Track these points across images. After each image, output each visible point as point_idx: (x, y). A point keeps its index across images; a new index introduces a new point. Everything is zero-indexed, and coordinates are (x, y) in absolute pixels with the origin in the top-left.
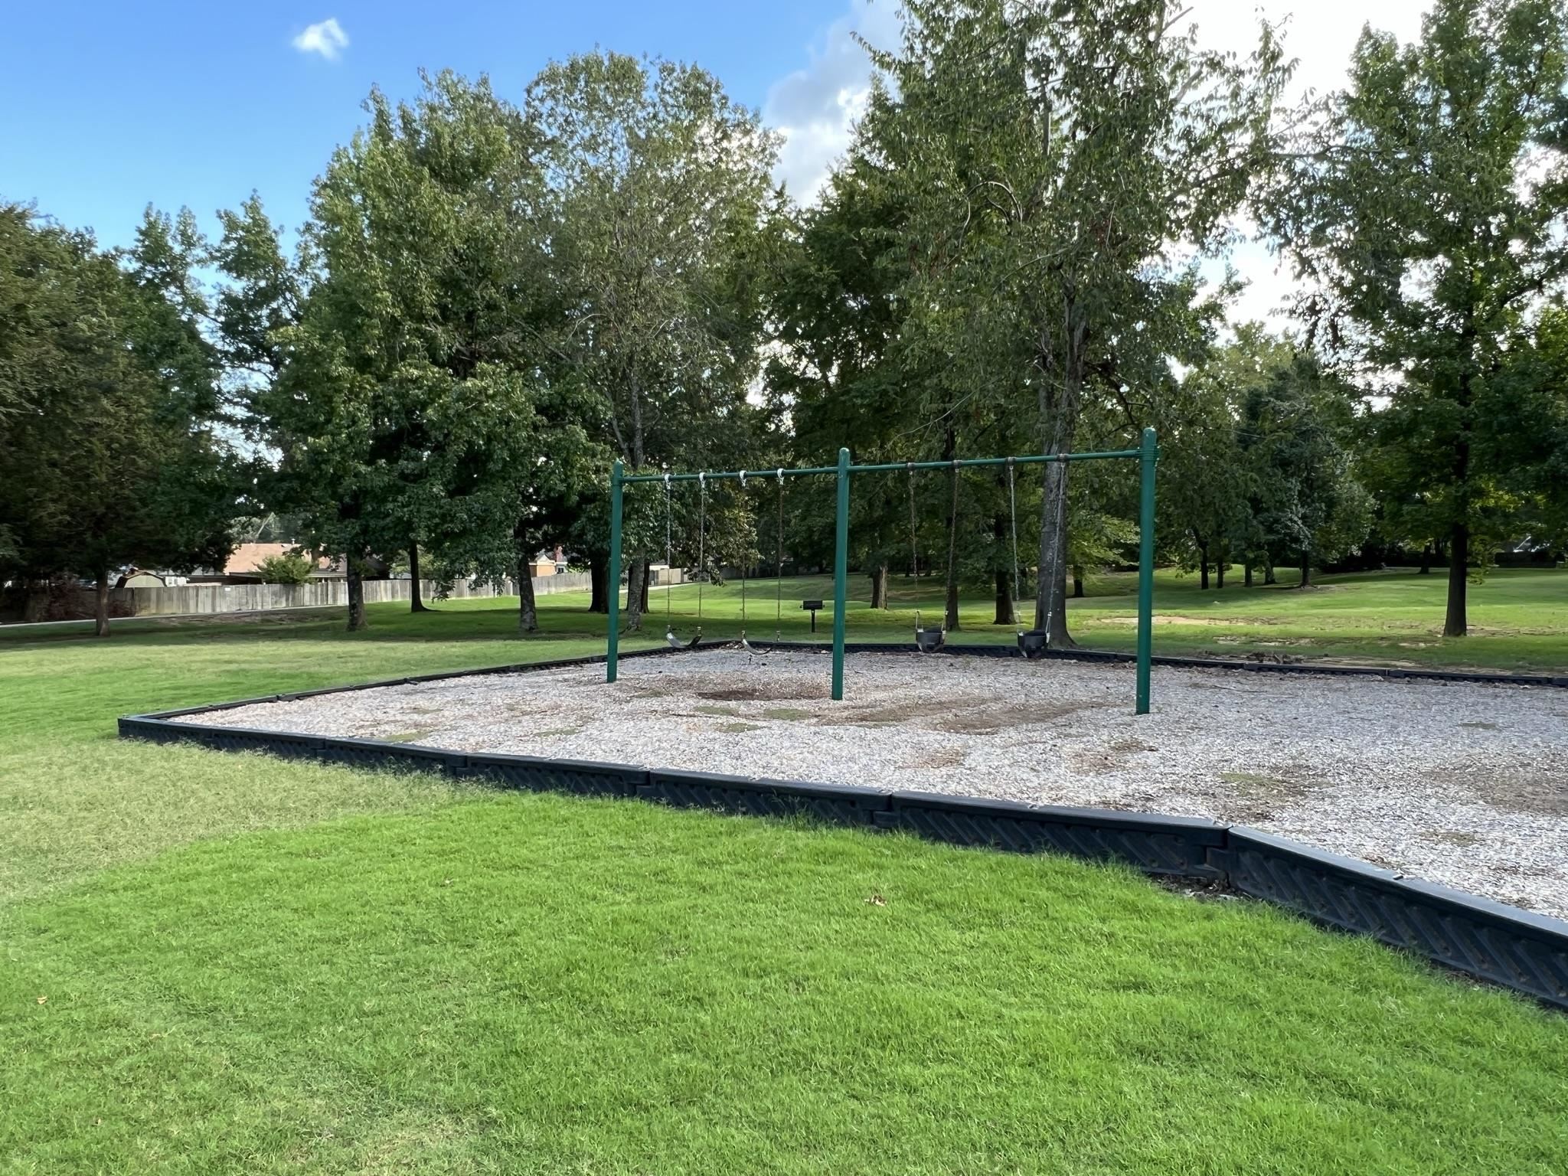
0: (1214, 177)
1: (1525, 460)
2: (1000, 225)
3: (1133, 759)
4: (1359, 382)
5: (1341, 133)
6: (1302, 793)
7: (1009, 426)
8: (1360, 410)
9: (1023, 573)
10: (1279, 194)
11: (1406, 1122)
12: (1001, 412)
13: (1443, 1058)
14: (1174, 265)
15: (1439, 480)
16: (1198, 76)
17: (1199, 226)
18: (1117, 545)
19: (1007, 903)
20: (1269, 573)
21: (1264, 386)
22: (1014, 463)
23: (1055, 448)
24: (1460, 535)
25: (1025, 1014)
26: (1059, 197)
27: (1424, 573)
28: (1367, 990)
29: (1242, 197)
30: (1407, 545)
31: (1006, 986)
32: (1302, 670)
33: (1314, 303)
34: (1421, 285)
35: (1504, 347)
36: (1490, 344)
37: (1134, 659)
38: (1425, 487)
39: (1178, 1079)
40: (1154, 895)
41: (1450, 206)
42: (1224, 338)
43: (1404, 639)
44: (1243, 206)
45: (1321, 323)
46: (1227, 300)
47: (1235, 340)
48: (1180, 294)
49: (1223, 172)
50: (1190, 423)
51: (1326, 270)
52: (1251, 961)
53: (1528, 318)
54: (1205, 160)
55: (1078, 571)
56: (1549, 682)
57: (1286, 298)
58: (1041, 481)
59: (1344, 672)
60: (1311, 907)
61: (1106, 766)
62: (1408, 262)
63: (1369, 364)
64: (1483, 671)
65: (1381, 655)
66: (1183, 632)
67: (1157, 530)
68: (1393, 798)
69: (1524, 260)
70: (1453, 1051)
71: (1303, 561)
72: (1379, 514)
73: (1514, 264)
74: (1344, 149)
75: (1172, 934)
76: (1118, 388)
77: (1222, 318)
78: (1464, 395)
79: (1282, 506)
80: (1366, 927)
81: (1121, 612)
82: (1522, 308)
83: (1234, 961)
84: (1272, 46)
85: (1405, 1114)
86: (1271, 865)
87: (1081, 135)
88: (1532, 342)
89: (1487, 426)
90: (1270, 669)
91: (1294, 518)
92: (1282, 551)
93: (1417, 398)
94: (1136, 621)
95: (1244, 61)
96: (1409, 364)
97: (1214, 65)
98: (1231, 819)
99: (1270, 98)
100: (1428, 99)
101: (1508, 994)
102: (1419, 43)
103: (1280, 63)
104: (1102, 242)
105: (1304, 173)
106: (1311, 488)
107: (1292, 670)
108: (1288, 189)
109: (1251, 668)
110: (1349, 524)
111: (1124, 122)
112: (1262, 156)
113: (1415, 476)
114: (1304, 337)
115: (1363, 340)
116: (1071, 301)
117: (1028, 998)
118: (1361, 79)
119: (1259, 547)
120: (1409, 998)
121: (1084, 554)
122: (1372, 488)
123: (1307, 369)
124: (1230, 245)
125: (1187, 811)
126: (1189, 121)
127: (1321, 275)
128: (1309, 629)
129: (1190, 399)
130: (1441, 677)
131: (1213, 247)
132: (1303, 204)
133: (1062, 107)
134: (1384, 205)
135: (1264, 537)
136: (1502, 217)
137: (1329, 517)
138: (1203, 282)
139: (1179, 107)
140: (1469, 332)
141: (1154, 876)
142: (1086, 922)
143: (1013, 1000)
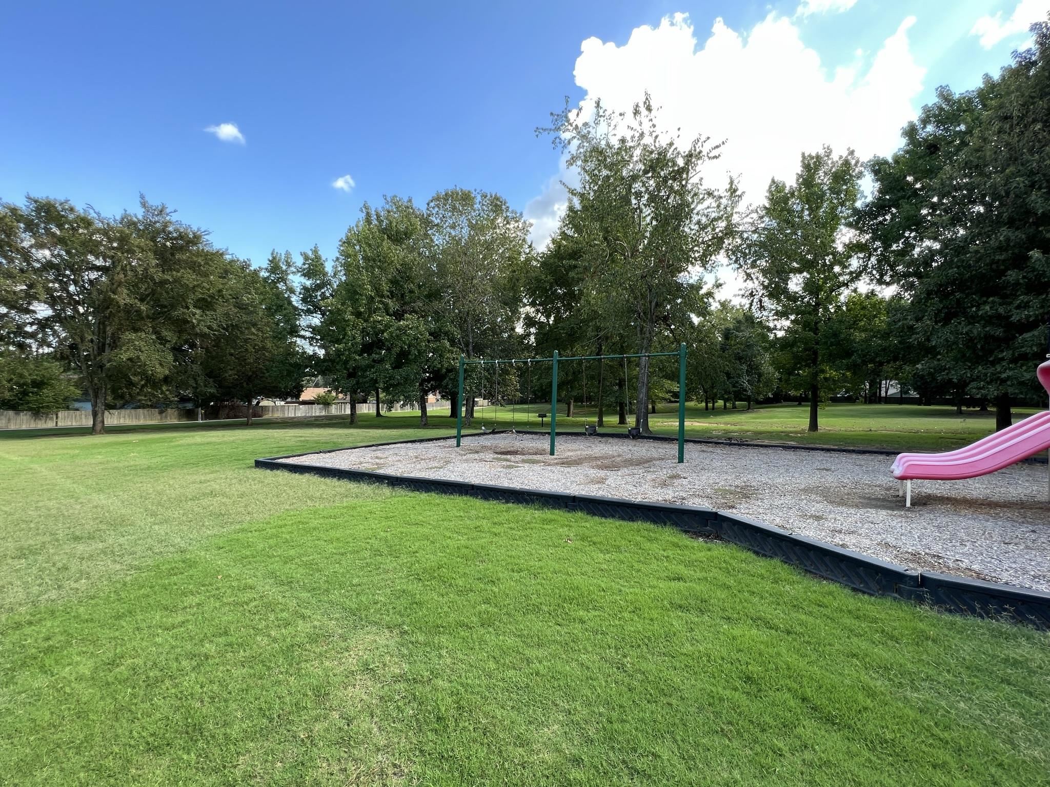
0: (710, 240)
1: (842, 358)
2: (621, 260)
3: (676, 482)
4: (771, 325)
5: (763, 222)
6: (748, 497)
7: (624, 342)
8: (772, 336)
9: (630, 403)
10: (738, 247)
11: (795, 640)
12: (621, 336)
13: (811, 612)
14: (693, 276)
15: (806, 366)
16: (703, 199)
17: (704, 260)
18: (670, 392)
19: (623, 542)
20: (734, 404)
21: (731, 326)
22: (627, 357)
23: (644, 351)
24: (815, 389)
25: (631, 590)
26: (645, 248)
27: (800, 405)
28: (777, 582)
29: (721, 248)
30: (792, 393)
31: (623, 578)
32: (748, 445)
33: (752, 292)
34: (797, 284)
35: (832, 311)
36: (826, 309)
37: (677, 440)
38: (800, 369)
39: (696, 619)
40: (685, 540)
41: (809, 252)
42: (714, 306)
43: (791, 432)
44: (722, 251)
45: (755, 300)
46: (715, 291)
47: (719, 307)
48: (697, 287)
49: (713, 238)
50: (700, 341)
51: (757, 278)
52: (727, 569)
53: (842, 298)
54: (706, 233)
55: (653, 402)
56: (853, 451)
57: (740, 290)
58: (638, 365)
59: (766, 446)
60: (753, 546)
61: (665, 485)
62: (792, 275)
63: (775, 317)
64: (825, 446)
65: (781, 439)
66: (698, 428)
67: (687, 385)
68: (788, 500)
69: (840, 275)
70: (815, 609)
71: (748, 399)
72: (780, 379)
73: (836, 276)
74: (764, 229)
75: (694, 557)
76: (670, 326)
77: (714, 298)
78: (815, 330)
79: (739, 376)
80: (776, 555)
81: (672, 420)
82: (839, 294)
83: (720, 569)
84: (734, 187)
85: (794, 636)
86: (736, 528)
87: (654, 223)
88: (844, 308)
89: (826, 343)
90: (735, 444)
91: (745, 382)
92: (739, 395)
93: (796, 332)
94: (678, 423)
95: (722, 193)
96: (793, 317)
97: (710, 194)
98: (718, 508)
99: (733, 208)
100: (799, 208)
101: (838, 585)
102: (795, 185)
103: (737, 193)
104: (663, 266)
105: (747, 238)
106: (751, 368)
107: (744, 445)
108: (741, 245)
109: (726, 444)
110: (768, 383)
111: (672, 217)
112: (730, 231)
113: (796, 364)
114: (748, 306)
115: (773, 307)
116: (650, 291)
117: (632, 583)
118: (771, 200)
119: (730, 393)
120: (796, 586)
121: (656, 395)
122: (777, 369)
123: (749, 319)
124: (717, 268)
125: (700, 504)
126: (700, 217)
127: (755, 280)
128: (751, 428)
129: (700, 331)
130: (808, 449)
131: (710, 269)
132: (747, 251)
133: (647, 211)
134: (781, 251)
135: (732, 389)
136: (831, 256)
137: (759, 381)
138: (706, 283)
139: (695, 211)
140: (818, 304)
141: (686, 532)
142: (657, 551)
143: (626, 584)
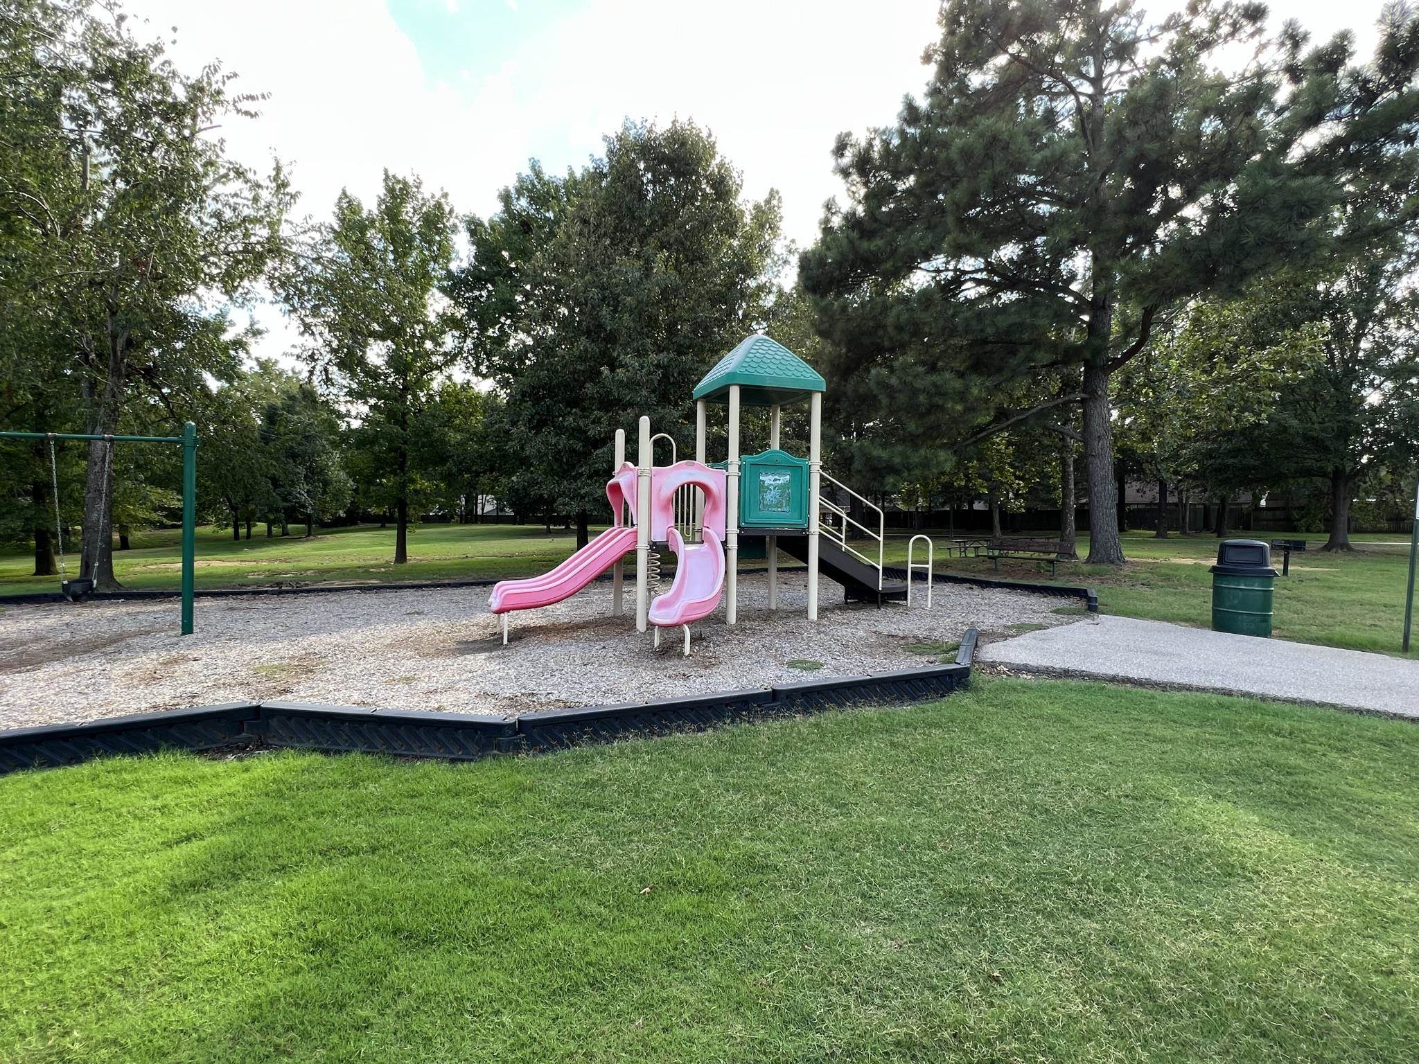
0: (240, 252)
1: (435, 464)
3: (179, 670)
4: (343, 409)
5: (329, 250)
6: (311, 671)
7: (47, 407)
8: (343, 426)
9: (66, 531)
10: (288, 277)
11: (383, 856)
12: (39, 395)
13: (402, 810)
14: (209, 306)
15: (391, 473)
16: (226, 176)
17: (229, 282)
18: (162, 508)
20: (284, 528)
21: (279, 403)
22: (55, 438)
23: (99, 429)
24: (402, 505)
26: (97, 227)
27: (383, 527)
28: (357, 785)
29: (261, 272)
30: (373, 510)
32: (308, 591)
33: (313, 354)
34: (378, 355)
35: (424, 400)
36: (416, 397)
37: (178, 594)
38: (383, 476)
39: (226, 893)
40: (201, 766)
41: (394, 312)
42: (248, 366)
43: (372, 567)
44: (263, 277)
45: (318, 368)
46: (250, 340)
47: (257, 369)
48: (216, 327)
49: (245, 251)
50: (224, 422)
51: (321, 334)
52: (280, 790)
53: (435, 386)
54: (233, 238)
55: (124, 529)
56: (449, 585)
57: (294, 346)
58: (84, 455)
59: (337, 590)
60: (320, 743)
61: (154, 679)
62: (371, 340)
63: (349, 398)
64: (416, 582)
65: (358, 577)
66: (220, 571)
67: (198, 497)
68: (371, 663)
69: (433, 353)
70: (407, 804)
71: (307, 520)
72: (356, 490)
73: (428, 354)
74: (332, 261)
75: (217, 791)
76: (160, 389)
77: (247, 352)
78: (403, 424)
79: (293, 484)
80: (355, 746)
81: (166, 559)
82: (432, 380)
83: (267, 795)
84: (282, 177)
85: (382, 851)
86: (292, 723)
87: (120, 184)
88: (437, 399)
89: (416, 443)
90: (287, 592)
91: (302, 492)
92: (293, 513)
93: (378, 423)
94: (180, 565)
95: (262, 178)
96: (372, 401)
97: (240, 174)
98: (262, 698)
99: (281, 211)
100: (381, 246)
101: (434, 761)
102: (376, 212)
103: (288, 190)
104: (143, 274)
105: (305, 268)
106: (313, 473)
107: (302, 591)
108: (294, 276)
109: (273, 593)
110: (338, 496)
111: (163, 187)
112: (275, 248)
113: (377, 470)
114: (305, 374)
115: (345, 383)
116: (113, 314)
118: (342, 220)
119: (278, 510)
120: (382, 782)
121: (129, 515)
122: (352, 474)
123: (308, 395)
124: (253, 302)
125: (227, 699)
126: (220, 206)
127: (318, 337)
128: (312, 564)
129: (222, 405)
130: (394, 587)
131: (240, 300)
132: (305, 288)
133: (100, 155)
134: (357, 302)
135: (282, 504)
136: (421, 326)
137: (324, 492)
138: (232, 324)
139: (211, 193)
140: (406, 388)
141: (201, 752)
142: (142, 803)
